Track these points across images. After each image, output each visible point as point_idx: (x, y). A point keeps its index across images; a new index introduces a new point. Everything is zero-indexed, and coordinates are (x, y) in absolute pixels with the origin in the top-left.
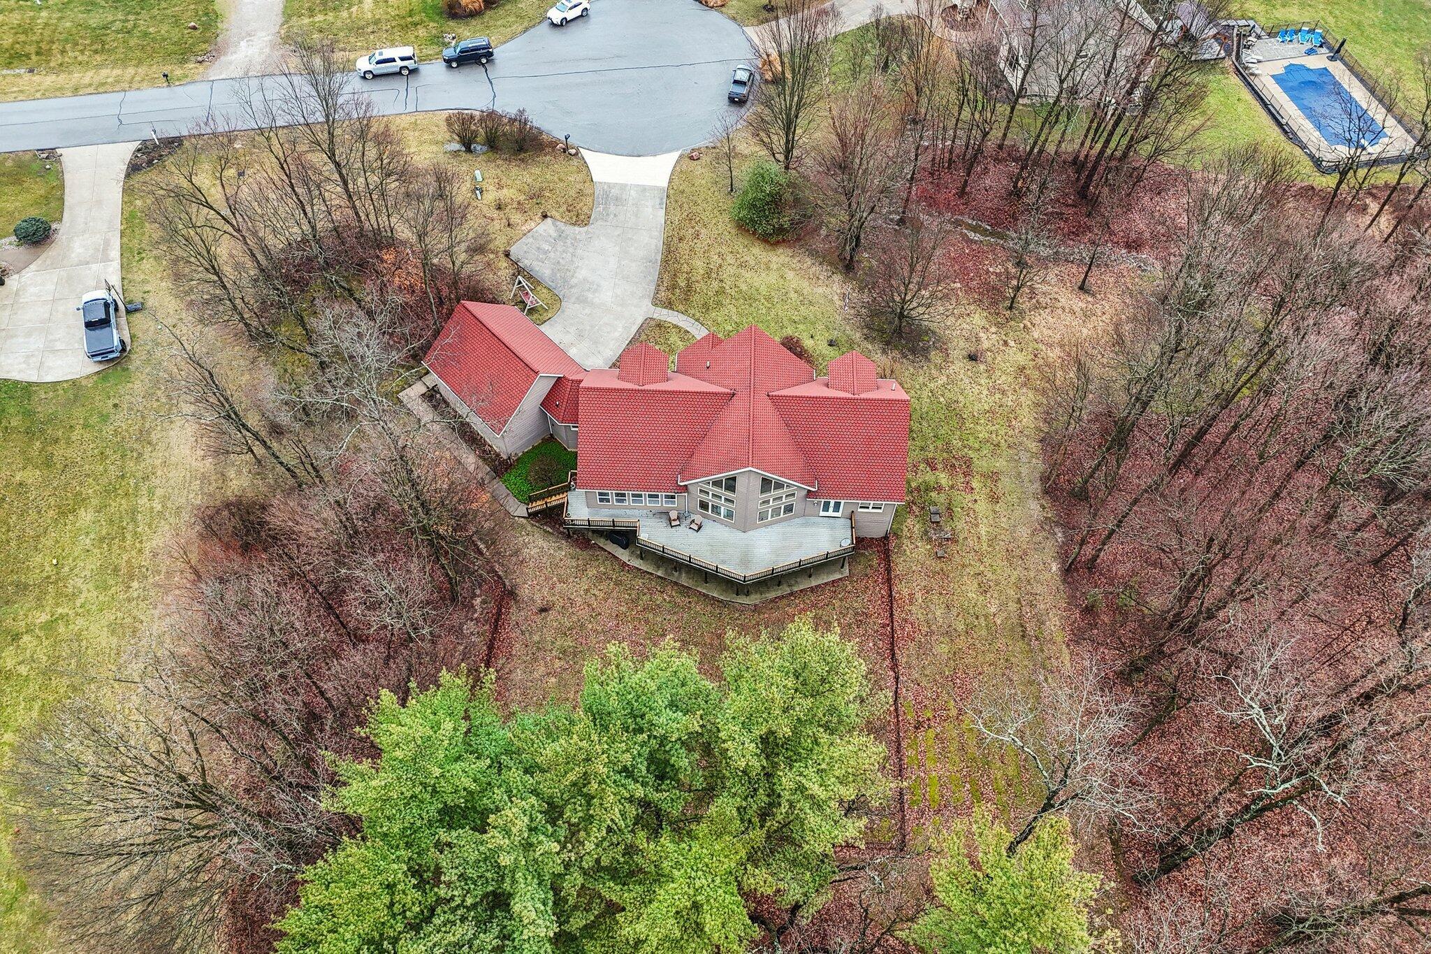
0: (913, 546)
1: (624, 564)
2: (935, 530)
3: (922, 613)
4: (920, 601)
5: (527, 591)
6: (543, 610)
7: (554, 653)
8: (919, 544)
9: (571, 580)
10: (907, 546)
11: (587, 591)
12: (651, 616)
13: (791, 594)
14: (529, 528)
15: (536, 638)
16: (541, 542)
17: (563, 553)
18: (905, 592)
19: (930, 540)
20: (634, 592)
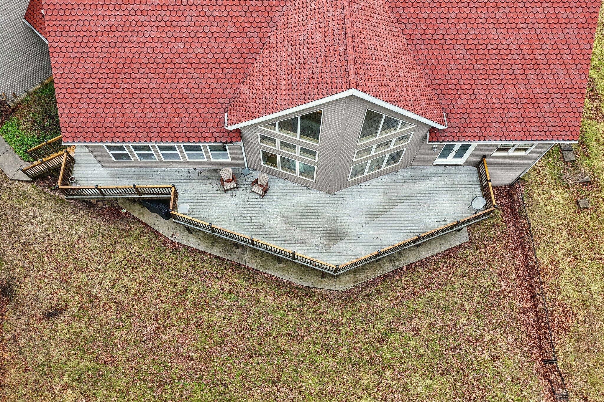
0: (546, 196)
1: (166, 241)
2: (571, 172)
3: (574, 289)
4: (567, 272)
5: (30, 286)
6: (53, 314)
7: (66, 380)
8: (554, 192)
9: (93, 267)
10: (539, 195)
11: (115, 282)
12: (204, 314)
13: (396, 272)
14: (35, 196)
15: (40, 357)
16: (50, 215)
17: (83, 229)
18: (545, 260)
19: (566, 187)
20: (180, 281)
